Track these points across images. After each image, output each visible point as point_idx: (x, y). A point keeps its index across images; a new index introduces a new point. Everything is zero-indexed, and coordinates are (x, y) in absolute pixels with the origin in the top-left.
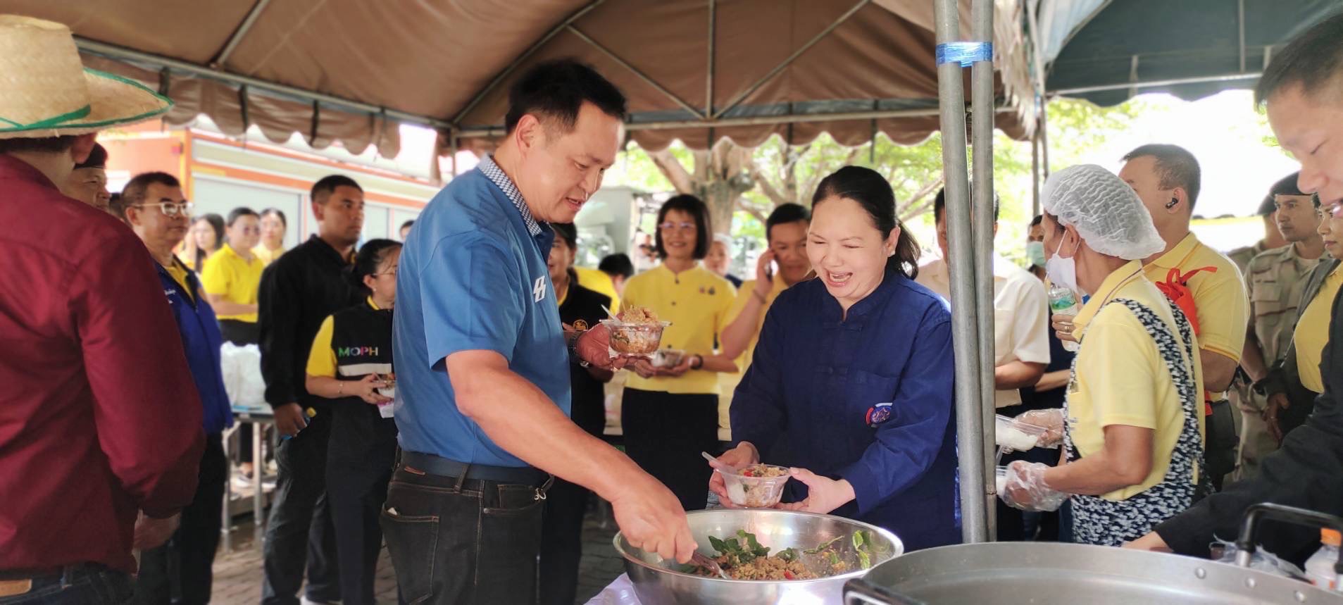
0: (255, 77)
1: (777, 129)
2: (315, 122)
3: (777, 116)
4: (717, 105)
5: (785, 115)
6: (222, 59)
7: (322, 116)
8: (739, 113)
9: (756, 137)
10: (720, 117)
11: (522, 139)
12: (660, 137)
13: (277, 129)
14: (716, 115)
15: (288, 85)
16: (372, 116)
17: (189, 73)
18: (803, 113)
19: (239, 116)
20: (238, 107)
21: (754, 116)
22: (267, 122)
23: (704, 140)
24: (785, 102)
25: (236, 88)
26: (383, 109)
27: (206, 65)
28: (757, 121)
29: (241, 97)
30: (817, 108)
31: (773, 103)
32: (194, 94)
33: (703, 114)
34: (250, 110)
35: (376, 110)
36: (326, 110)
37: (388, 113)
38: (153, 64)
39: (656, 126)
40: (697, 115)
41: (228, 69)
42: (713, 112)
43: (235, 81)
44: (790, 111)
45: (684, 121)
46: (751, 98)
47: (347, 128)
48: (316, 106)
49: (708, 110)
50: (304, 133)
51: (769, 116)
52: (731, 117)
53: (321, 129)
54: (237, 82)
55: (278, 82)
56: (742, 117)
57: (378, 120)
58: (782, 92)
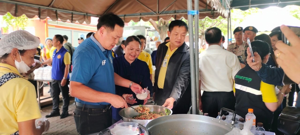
0: (58, 8)
1: (172, 16)
2: (72, 17)
3: (172, 13)
4: (159, 11)
5: (174, 13)
6: (51, 5)
7: (74, 16)
8: (164, 13)
9: (168, 18)
10: (160, 14)
11: (101, 32)
12: (147, 18)
13: (64, 19)
14: (159, 13)
15: (66, 9)
16: (85, 15)
17: (44, 8)
18: (178, 13)
19: (56, 17)
20: (55, 15)
21: (167, 13)
22: (62, 18)
23: (157, 19)
24: (174, 10)
25: (55, 11)
26: (87, 13)
27: (48, 6)
28: (168, 15)
29: (56, 13)
30: (181, 12)
31: (171, 10)
32: (46, 13)
33: (156, 13)
34: (58, 15)
35: (85, 14)
36: (74, 14)
37: (88, 14)
38: (37, 7)
39: (146, 16)
40: (155, 13)
41: (53, 7)
42: (158, 13)
43: (55, 9)
44: (175, 12)
45: (152, 15)
46: (167, 9)
47: (79, 18)
48: (72, 14)
49: (157, 12)
50: (70, 20)
51: (171, 13)
52: (162, 14)
53: (74, 19)
54: (55, 10)
55: (64, 9)
56: (165, 13)
57: (86, 16)
58: (173, 8)
